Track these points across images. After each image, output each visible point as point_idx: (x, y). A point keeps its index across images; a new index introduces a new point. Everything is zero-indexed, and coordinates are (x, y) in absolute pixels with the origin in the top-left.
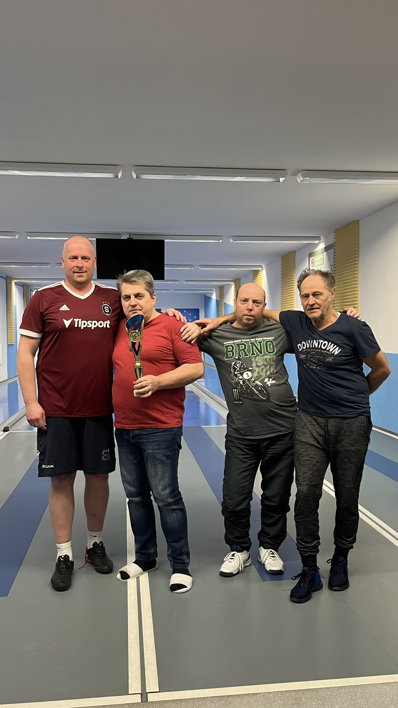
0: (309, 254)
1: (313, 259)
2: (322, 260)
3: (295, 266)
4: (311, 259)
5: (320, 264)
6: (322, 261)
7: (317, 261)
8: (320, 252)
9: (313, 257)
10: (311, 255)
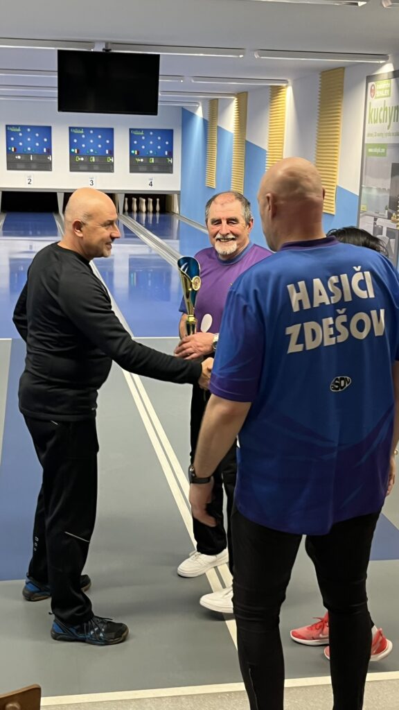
0: (367, 77)
1: (373, 85)
2: (387, 89)
3: (342, 91)
4: (370, 84)
5: (384, 95)
6: (388, 91)
7: (380, 90)
8: (386, 76)
9: (373, 83)
10: (370, 78)
